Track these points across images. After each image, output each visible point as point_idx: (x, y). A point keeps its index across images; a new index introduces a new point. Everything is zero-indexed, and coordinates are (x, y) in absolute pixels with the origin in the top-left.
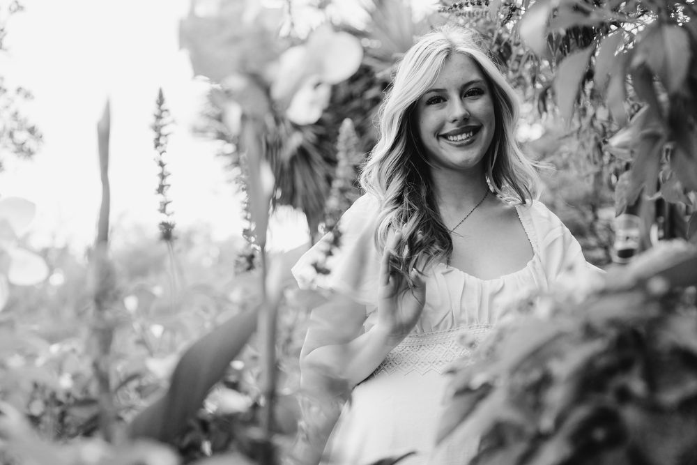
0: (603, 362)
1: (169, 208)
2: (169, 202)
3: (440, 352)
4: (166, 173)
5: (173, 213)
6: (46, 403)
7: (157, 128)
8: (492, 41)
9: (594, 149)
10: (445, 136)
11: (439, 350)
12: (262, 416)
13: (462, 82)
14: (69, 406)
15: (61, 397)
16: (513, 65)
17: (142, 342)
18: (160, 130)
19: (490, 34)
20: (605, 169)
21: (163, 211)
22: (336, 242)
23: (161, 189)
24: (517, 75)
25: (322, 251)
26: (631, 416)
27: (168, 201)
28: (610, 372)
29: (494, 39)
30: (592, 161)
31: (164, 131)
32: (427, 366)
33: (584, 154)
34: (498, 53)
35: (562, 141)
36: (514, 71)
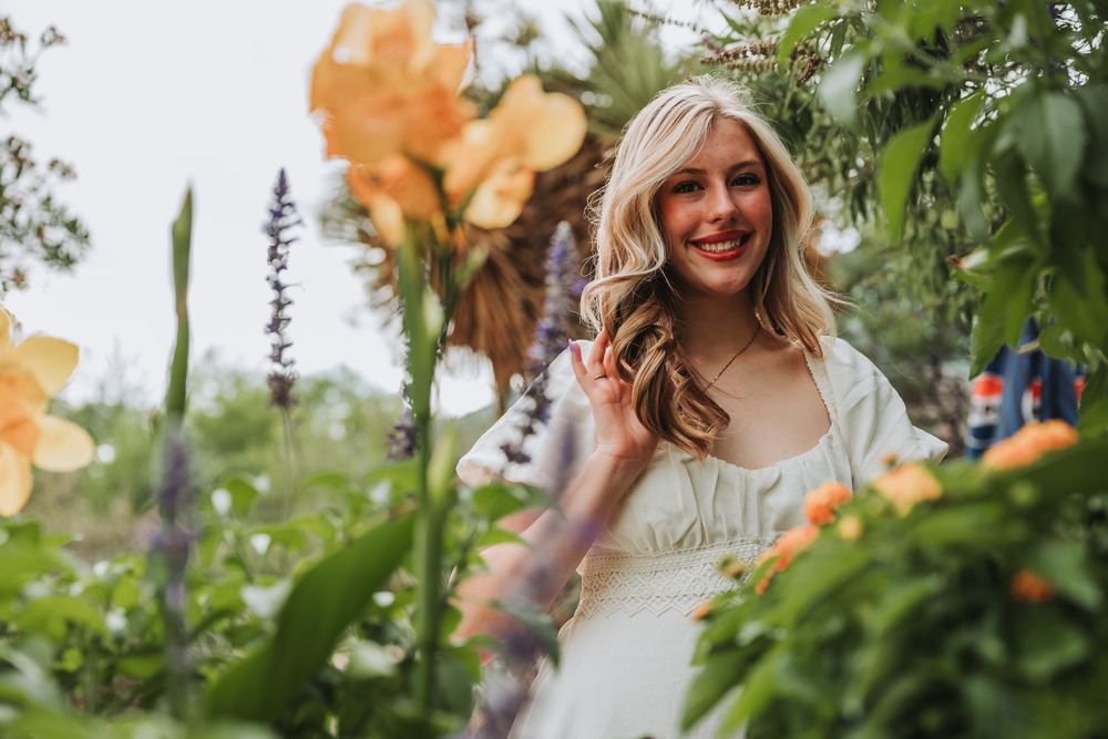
0: (938, 609)
1: (287, 354)
2: (287, 346)
3: (685, 581)
4: (285, 299)
5: (292, 362)
6: (85, 652)
7: (274, 232)
8: (783, 104)
9: (934, 270)
10: (698, 244)
11: (684, 577)
12: (418, 679)
13: (731, 163)
14: (122, 656)
15: (108, 643)
16: (814, 139)
17: (235, 560)
18: (277, 234)
19: (779, 93)
20: (951, 301)
21: (277, 358)
22: (540, 413)
23: (275, 325)
24: (820, 155)
25: (517, 427)
26: (980, 693)
27: (286, 342)
28: (949, 624)
29: (787, 101)
30: (932, 288)
31: (285, 236)
32: (664, 604)
33: (919, 276)
34: (790, 123)
35: (887, 256)
36: (815, 150)
